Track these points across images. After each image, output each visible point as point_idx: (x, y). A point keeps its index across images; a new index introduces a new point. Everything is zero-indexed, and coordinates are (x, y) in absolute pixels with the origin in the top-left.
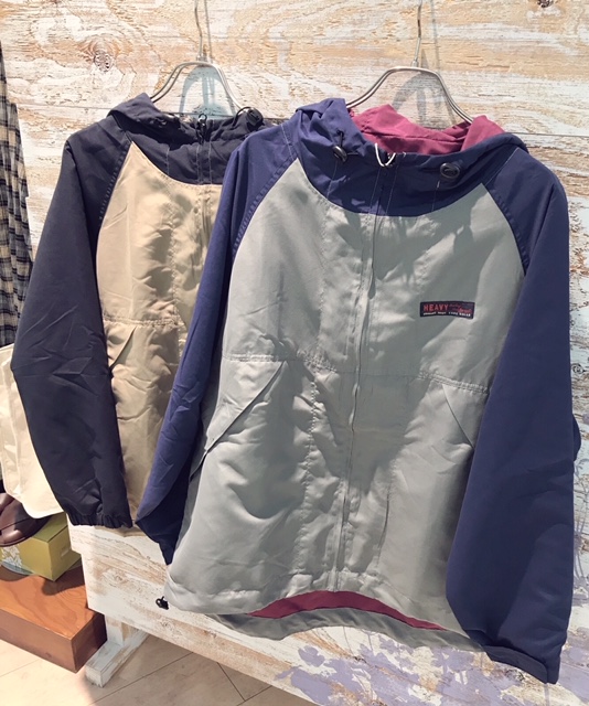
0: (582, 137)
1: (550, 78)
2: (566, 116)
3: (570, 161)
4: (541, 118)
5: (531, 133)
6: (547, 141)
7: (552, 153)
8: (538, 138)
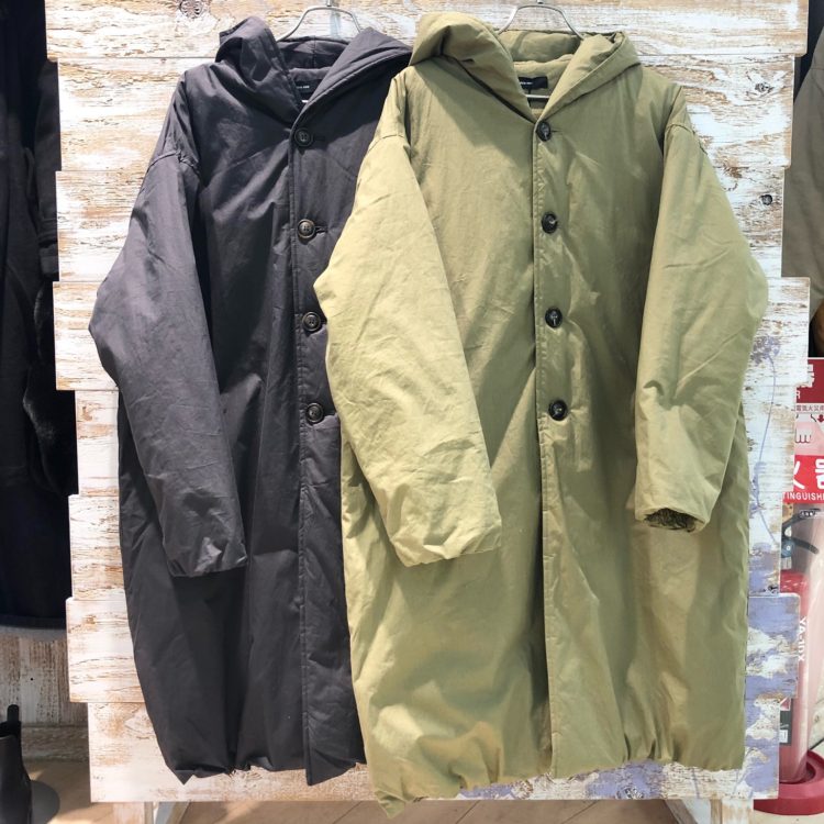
0: (685, 55)
1: (653, 10)
2: (670, 39)
3: (678, 75)
4: (652, 41)
5: (645, 54)
6: (658, 60)
7: (663, 70)
8: (651, 58)
